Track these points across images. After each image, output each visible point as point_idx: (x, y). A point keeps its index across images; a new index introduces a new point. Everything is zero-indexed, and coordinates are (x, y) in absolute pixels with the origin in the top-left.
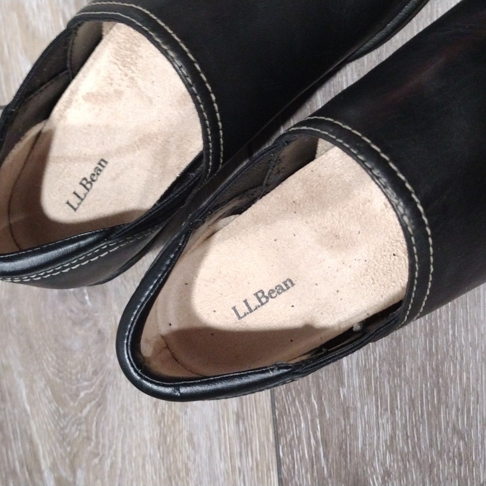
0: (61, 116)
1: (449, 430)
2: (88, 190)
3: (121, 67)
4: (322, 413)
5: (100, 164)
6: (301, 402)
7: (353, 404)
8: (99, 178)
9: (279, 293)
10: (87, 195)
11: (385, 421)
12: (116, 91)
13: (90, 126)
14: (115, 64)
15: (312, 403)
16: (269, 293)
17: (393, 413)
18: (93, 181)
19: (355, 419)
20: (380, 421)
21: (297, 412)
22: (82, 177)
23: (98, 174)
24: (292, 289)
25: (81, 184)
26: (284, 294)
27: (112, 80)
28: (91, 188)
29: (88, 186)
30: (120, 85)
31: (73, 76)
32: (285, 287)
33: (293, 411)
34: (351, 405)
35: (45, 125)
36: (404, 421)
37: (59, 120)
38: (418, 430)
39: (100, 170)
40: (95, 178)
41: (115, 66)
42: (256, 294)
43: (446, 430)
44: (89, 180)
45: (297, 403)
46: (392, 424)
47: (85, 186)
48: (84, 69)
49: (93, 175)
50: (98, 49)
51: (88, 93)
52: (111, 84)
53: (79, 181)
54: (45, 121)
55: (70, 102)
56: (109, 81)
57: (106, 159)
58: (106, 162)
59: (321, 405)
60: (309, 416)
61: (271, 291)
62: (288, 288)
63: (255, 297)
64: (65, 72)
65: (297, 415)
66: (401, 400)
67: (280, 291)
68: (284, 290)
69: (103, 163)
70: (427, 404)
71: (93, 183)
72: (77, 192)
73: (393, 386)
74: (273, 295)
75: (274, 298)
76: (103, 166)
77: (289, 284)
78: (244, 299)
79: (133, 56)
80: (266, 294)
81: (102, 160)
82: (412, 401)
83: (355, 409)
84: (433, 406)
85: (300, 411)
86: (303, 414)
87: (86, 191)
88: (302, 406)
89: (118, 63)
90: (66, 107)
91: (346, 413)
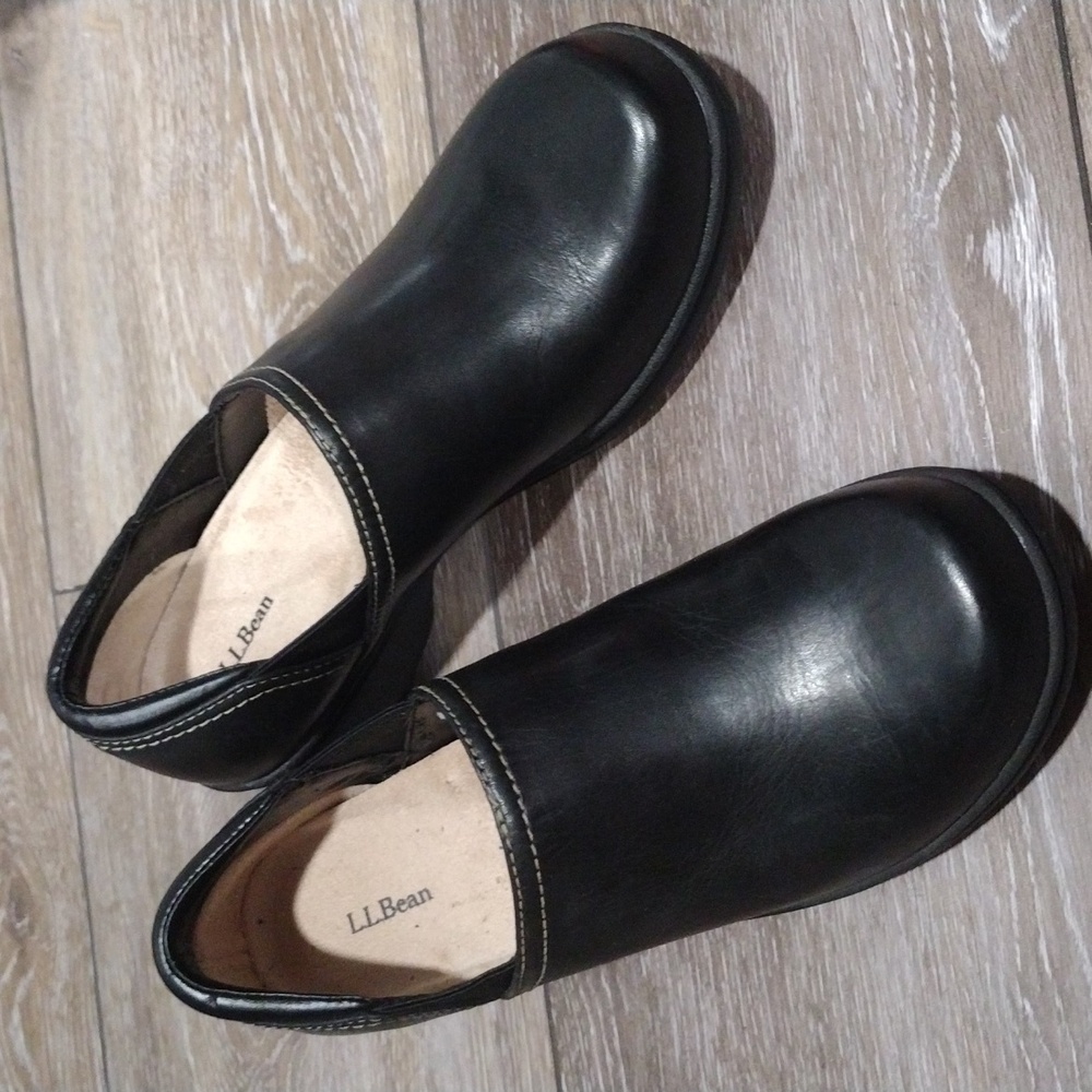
0: (213, 542)
1: (801, 1007)
2: (248, 643)
3: (292, 470)
4: (619, 1006)
5: (263, 604)
6: (587, 990)
7: (662, 981)
8: (263, 623)
9: (411, 907)
10: (247, 652)
11: (708, 1004)
12: (286, 503)
13: (251, 553)
14: (286, 466)
15: (604, 990)
16: (398, 904)
17: (719, 990)
18: (255, 629)
19: (667, 1010)
20: (702, 1008)
21: (583, 1008)
22: (241, 627)
23: (261, 619)
24: (427, 904)
25: (239, 636)
26: (416, 909)
27: (280, 488)
28: (252, 640)
29: (248, 637)
30: (290, 494)
31: (229, 486)
32: (419, 900)
33: (576, 1008)
34: (659, 985)
35: (191, 556)
36: (736, 1002)
37: (211, 548)
38: (756, 1013)
39: (263, 613)
40: (256, 626)
41: (286, 469)
42: (381, 902)
43: (796, 1007)
44: (250, 629)
45: (582, 992)
46: (720, 1008)
47: (243, 638)
48: (243, 477)
49: (255, 621)
50: (262, 448)
51: (249, 509)
52: (280, 494)
53: (237, 632)
54: (191, 550)
55: (225, 523)
56: (277, 490)
57: (271, 597)
58: (271, 601)
59: (615, 990)
60: (600, 1013)
61: (401, 902)
62: (423, 901)
63: (379, 906)
64: (215, 479)
65: (582, 1015)
66: (728, 963)
67: (413, 903)
68: (418, 904)
69: (267, 603)
70: (765, 966)
71: (255, 632)
72: (234, 649)
73: (714, 941)
74: (403, 907)
75: (403, 911)
76: (267, 607)
77: (425, 895)
78: (364, 906)
79: (309, 455)
80: (394, 905)
81: (267, 599)
82: (744, 963)
83: (665, 990)
84: (773, 968)
85: (586, 1006)
86: (592, 1012)
87: (245, 645)
88: (589, 996)
89: (290, 465)
90: (221, 530)
91: (652, 1000)
